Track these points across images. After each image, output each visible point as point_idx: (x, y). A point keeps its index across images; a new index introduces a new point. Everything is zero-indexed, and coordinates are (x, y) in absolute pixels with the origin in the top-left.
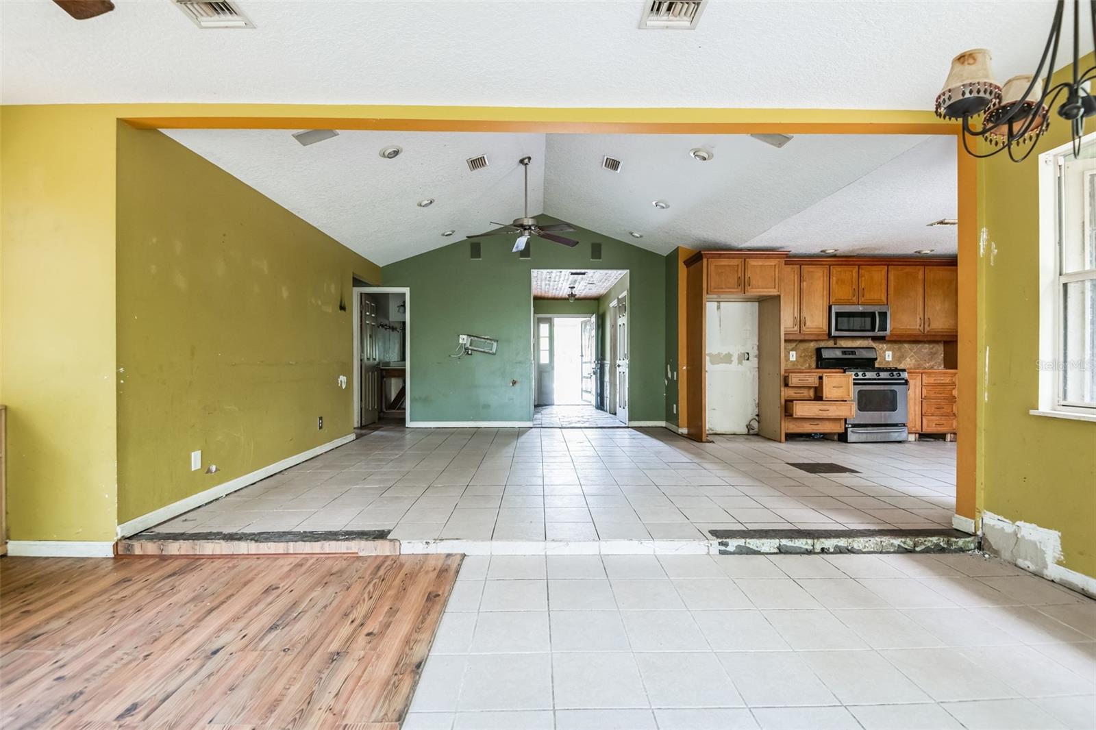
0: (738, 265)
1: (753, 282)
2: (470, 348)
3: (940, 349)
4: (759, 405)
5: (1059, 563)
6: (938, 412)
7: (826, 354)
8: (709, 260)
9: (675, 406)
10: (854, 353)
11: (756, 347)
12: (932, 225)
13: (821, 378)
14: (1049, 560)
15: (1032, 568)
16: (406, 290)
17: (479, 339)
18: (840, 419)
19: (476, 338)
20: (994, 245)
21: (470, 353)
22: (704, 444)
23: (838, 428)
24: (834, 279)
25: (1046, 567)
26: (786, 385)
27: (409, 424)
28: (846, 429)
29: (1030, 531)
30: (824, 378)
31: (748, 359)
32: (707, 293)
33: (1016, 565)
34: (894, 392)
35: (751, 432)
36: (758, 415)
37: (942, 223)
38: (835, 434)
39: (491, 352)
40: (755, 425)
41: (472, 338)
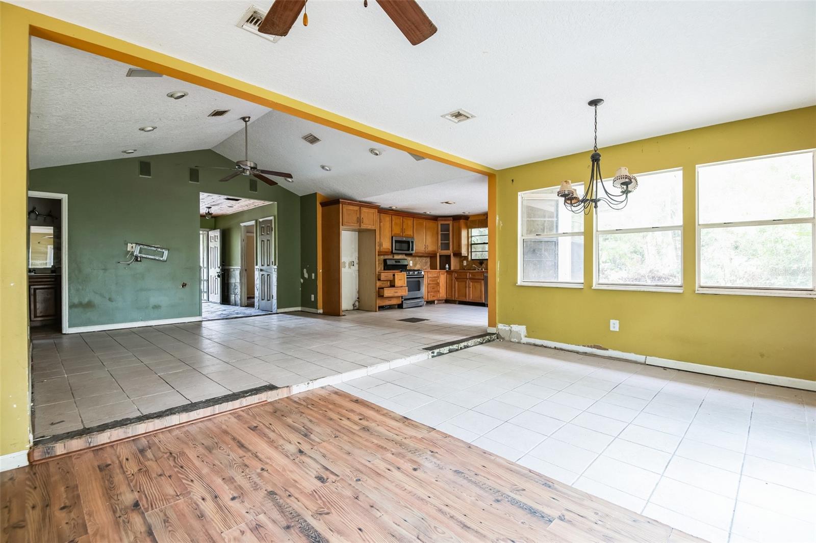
0: (357, 210)
1: (364, 221)
2: (139, 255)
3: (428, 260)
4: (359, 292)
5: (526, 337)
6: (433, 290)
7: (389, 263)
8: (343, 205)
9: (313, 296)
10: (399, 262)
11: (357, 258)
12: (442, 203)
13: (394, 275)
14: (522, 336)
15: (517, 341)
16: (64, 197)
17: (150, 248)
18: (399, 297)
19: (146, 247)
20: (501, 222)
21: (139, 259)
22: (340, 317)
23: (398, 302)
24: (393, 222)
25: (521, 339)
26: (379, 280)
27: (66, 329)
28: (402, 302)
29: (515, 328)
30: (396, 275)
31: (353, 265)
32: (342, 225)
33: (511, 341)
34: (419, 281)
35: (355, 308)
36: (358, 298)
37: (447, 203)
38: (395, 305)
39: (161, 259)
40: (357, 304)
41: (142, 246)
